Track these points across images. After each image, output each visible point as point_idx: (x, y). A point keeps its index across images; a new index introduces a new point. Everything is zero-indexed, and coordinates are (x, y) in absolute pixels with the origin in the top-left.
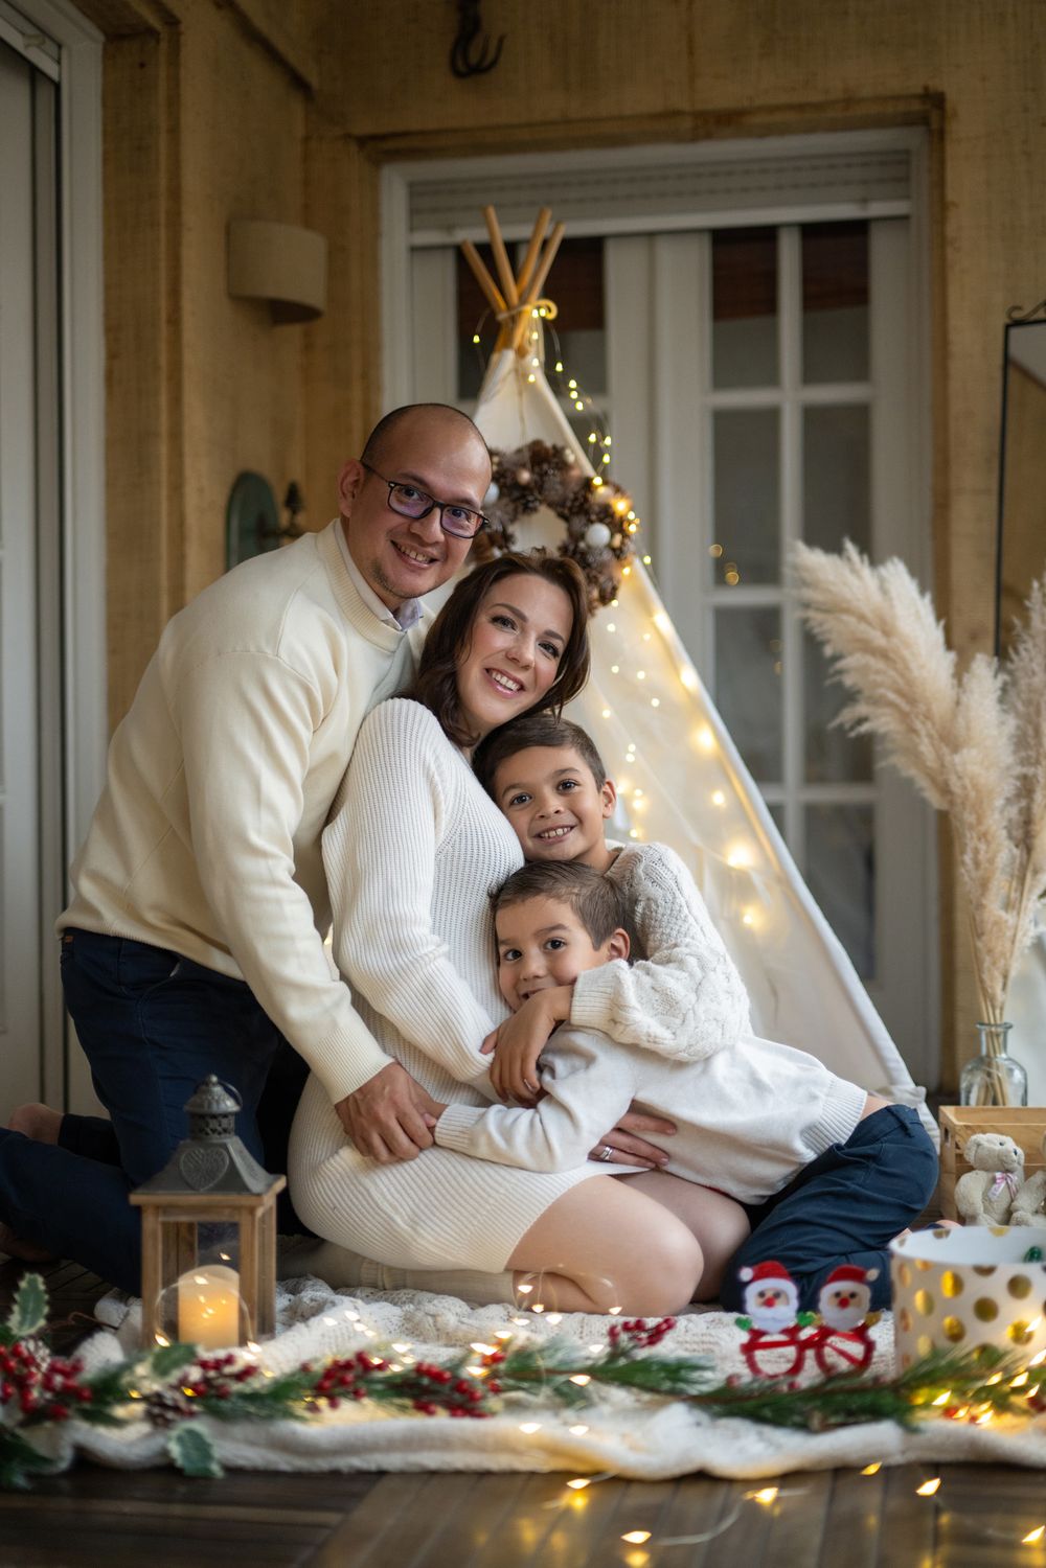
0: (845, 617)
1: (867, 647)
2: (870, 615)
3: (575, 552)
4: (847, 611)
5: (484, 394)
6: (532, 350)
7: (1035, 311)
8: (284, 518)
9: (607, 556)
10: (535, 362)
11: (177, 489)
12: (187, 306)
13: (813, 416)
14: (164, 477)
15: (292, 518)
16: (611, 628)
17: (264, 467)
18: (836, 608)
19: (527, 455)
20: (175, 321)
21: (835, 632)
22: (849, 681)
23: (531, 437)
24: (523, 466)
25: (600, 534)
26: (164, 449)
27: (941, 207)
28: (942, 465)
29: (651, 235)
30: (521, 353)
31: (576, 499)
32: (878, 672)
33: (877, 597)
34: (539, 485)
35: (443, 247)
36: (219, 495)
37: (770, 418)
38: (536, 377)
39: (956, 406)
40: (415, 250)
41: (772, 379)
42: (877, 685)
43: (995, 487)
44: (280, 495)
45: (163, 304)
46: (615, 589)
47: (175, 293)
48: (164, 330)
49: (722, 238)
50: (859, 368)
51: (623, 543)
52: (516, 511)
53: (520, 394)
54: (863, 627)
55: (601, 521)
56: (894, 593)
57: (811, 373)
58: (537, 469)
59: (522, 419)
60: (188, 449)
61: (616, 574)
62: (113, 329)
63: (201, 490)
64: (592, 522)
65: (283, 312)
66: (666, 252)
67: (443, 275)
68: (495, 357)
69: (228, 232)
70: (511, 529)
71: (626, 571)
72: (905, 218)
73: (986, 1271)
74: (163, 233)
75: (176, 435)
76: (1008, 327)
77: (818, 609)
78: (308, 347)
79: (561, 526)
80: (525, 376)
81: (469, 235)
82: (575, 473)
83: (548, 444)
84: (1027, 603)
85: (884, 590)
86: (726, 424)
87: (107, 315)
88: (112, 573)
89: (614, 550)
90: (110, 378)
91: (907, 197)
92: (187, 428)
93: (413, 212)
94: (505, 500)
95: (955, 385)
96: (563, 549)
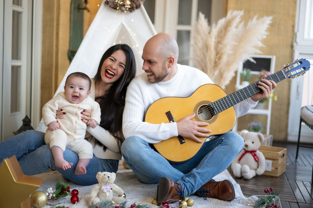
8: (84, 5)
15: (86, 6)
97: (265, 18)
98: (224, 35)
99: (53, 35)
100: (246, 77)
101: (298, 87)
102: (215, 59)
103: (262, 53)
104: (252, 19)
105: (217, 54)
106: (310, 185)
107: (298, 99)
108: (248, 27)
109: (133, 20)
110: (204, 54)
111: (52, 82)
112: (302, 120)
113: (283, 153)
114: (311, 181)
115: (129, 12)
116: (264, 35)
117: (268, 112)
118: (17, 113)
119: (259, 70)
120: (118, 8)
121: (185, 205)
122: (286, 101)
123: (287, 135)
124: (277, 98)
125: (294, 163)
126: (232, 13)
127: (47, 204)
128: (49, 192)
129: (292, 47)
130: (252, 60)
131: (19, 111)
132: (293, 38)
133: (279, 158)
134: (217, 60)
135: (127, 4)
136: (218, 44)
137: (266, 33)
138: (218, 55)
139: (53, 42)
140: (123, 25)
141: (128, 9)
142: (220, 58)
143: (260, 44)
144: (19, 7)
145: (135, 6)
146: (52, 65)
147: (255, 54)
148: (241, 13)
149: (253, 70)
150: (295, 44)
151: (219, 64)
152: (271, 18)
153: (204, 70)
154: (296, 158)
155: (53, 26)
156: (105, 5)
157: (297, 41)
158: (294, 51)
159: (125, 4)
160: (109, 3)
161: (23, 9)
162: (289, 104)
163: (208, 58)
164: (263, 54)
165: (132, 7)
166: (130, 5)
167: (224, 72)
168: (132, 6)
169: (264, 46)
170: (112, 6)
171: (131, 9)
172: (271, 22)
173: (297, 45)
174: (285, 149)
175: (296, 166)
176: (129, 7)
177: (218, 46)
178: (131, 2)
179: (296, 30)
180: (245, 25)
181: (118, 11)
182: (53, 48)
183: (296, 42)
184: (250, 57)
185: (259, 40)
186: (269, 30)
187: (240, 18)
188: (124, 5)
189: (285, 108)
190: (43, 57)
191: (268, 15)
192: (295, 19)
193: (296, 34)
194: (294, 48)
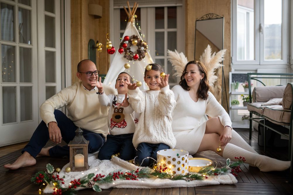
0: (175, 60)
1: (178, 65)
2: (178, 60)
3: (139, 51)
4: (175, 59)
5: (126, 28)
6: (133, 22)
7: (200, 19)
8: (96, 46)
9: (144, 51)
10: (134, 24)
11: (81, 41)
12: (83, 15)
13: (169, 33)
14: (79, 39)
16: (144, 61)
17: (93, 38)
18: (174, 59)
19: (132, 37)
20: (81, 18)
21: (173, 63)
22: (175, 69)
23: (133, 35)
25: (143, 48)
26: (79, 36)
27: (187, 5)
28: (187, 40)
29: (147, 8)
30: (132, 22)
31: (139, 43)
32: (180, 68)
33: (180, 58)
35: (118, 9)
36: (87, 42)
37: (163, 33)
38: (134, 26)
39: (189, 32)
40: (114, 9)
41: (163, 28)
42: (179, 70)
43: (194, 43)
44: (96, 43)
45: (79, 15)
46: (145, 56)
47: (81, 14)
48: (79, 19)
49: (157, 8)
50: (175, 26)
51: (146, 50)
52: (131, 45)
53: (132, 28)
54: (178, 62)
55: (143, 46)
56: (182, 57)
57: (169, 27)
58: (134, 39)
59: (132, 32)
60: (83, 36)
61: (145, 54)
62: (72, 19)
63: (85, 42)
64: (141, 47)
65: (96, 17)
66: (149, 10)
67: (118, 13)
68: (128, 23)
69: (88, 5)
70: (130, 47)
71: (146, 53)
72: (181, 6)
73: (170, 157)
74: (79, 5)
75: (81, 34)
76: (196, 21)
77: (171, 59)
78: (100, 22)
79: (137, 47)
80: (133, 26)
81: (122, 7)
82: (139, 40)
83: (136, 35)
84: (200, 59)
85: (180, 56)
86: (157, 33)
87: (71, 16)
88: (72, 53)
90: (72, 26)
91: (182, 3)
92: (83, 33)
93: (114, 4)
94: (129, 43)
95: (188, 29)
96: (137, 50)
129: (230, 66)
132: (230, 61)
150: (231, 64)
157: (233, 62)
158: (231, 68)
160: (126, 57)
161: (56, 50)
170: (128, 59)
171: (140, 59)
173: (233, 64)
179: (231, 56)
183: (232, 62)
192: (230, 48)
193: (232, 58)
194: (231, 67)
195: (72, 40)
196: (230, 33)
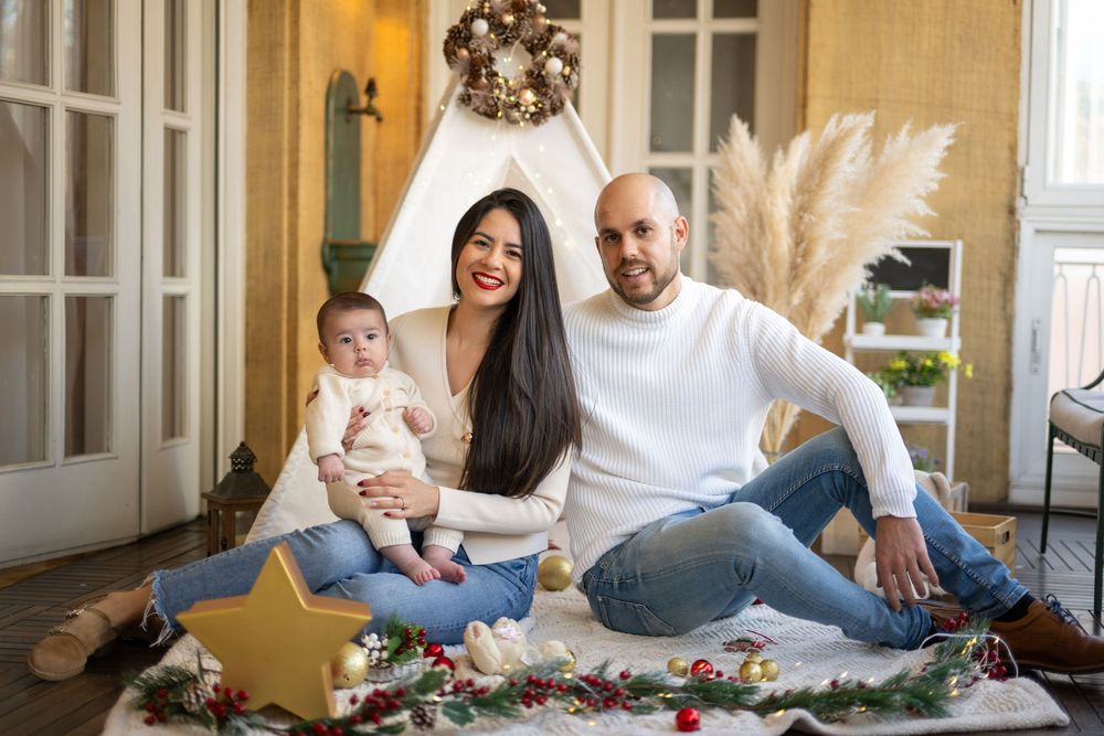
3: (538, 75)
8: (363, 101)
9: (559, 81)
11: (295, 82)
13: (719, 40)
14: (287, 74)
15: (369, 102)
17: (352, 67)
24: (507, 12)
25: (555, 65)
26: (287, 55)
31: (541, 39)
34: (517, 27)
36: (322, 86)
37: (691, 41)
41: (691, 13)
44: (362, 85)
46: (561, 105)
51: (572, 73)
52: (498, 43)
55: (557, 56)
58: (516, 15)
60: (303, 56)
61: (565, 94)
63: (311, 83)
64: (551, 56)
70: (493, 55)
75: (295, 46)
79: (528, 57)
82: (543, 21)
86: (659, 41)
88: (251, 138)
89: (564, 76)
90: (251, 6)
94: (492, 34)
96: (530, 74)
97: (936, 129)
98: (820, 185)
99: (281, 194)
100: (875, 307)
101: (1034, 333)
102: (794, 257)
103: (929, 235)
104: (895, 133)
105: (797, 244)
106: (1092, 618)
107: (1036, 371)
108: (883, 159)
109: (542, 149)
110: (753, 244)
111: (279, 343)
112: (1054, 432)
113: (1006, 530)
114: (1092, 608)
115: (531, 124)
116: (932, 180)
117: (948, 416)
118: (178, 441)
119: (915, 287)
120: (500, 114)
121: (756, 673)
122: (999, 380)
123: (1007, 484)
124: (974, 371)
125: (1036, 565)
126: (840, 121)
127: (366, 680)
128: (371, 645)
129: (1012, 211)
130: (900, 257)
131: (182, 434)
132: (1013, 184)
133: (995, 545)
134: (799, 260)
135: (525, 100)
136: (801, 213)
137: (940, 175)
138: (803, 246)
139: (280, 218)
140: (513, 161)
141: (528, 116)
142: (806, 255)
143: (922, 209)
144: (176, 113)
145: (548, 107)
146: (280, 288)
147: (909, 237)
148: (868, 120)
149: (895, 287)
150: (1020, 203)
151: (805, 272)
152: (950, 129)
153: (756, 292)
154: (1043, 550)
155: (279, 168)
156: (458, 106)
157: (1026, 193)
158: (1019, 222)
159: (521, 102)
160: (473, 99)
161: (189, 119)
162: (1008, 390)
163: (765, 254)
164: (933, 239)
165: (541, 108)
166: (535, 105)
167: (818, 295)
168: (540, 105)
169: (935, 214)
170: (481, 110)
171: (537, 117)
172: (952, 141)
173: (1027, 204)
174: (1012, 518)
175: (1042, 570)
176: (532, 109)
177: (801, 218)
178: (536, 95)
179: (1021, 161)
180: (875, 153)
181: (499, 122)
182: (279, 237)
183: (1022, 195)
184: (893, 248)
185: (919, 197)
186: (944, 164)
187: (865, 134)
188: (517, 105)
189: (996, 400)
190: (250, 266)
191: (943, 122)
192: (1016, 125)
193: (1023, 170)
194: (1018, 217)
195: (250, 77)
196: (1017, 48)
